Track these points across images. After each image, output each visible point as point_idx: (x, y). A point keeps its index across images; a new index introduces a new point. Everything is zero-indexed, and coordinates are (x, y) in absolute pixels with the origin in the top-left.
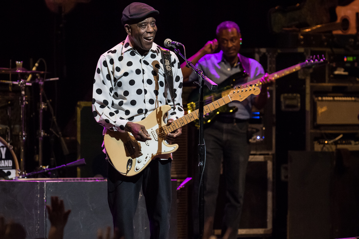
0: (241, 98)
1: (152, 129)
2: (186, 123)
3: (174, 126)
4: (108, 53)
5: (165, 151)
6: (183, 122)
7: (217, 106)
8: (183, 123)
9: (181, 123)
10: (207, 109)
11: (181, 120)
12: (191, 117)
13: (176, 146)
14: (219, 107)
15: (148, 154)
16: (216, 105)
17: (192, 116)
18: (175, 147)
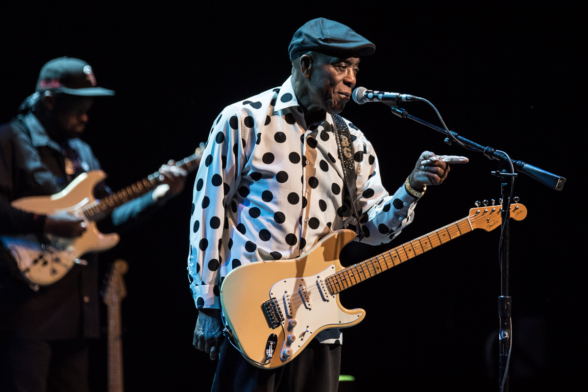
0: (490, 224)
1: (318, 277)
2: (384, 269)
3: (361, 272)
4: (244, 103)
5: (340, 322)
6: (378, 266)
7: (445, 238)
8: (378, 268)
9: (375, 267)
10: (426, 243)
11: (375, 262)
12: (395, 257)
13: (361, 312)
14: (449, 240)
15: (308, 327)
16: (444, 235)
17: (396, 254)
18: (360, 315)
